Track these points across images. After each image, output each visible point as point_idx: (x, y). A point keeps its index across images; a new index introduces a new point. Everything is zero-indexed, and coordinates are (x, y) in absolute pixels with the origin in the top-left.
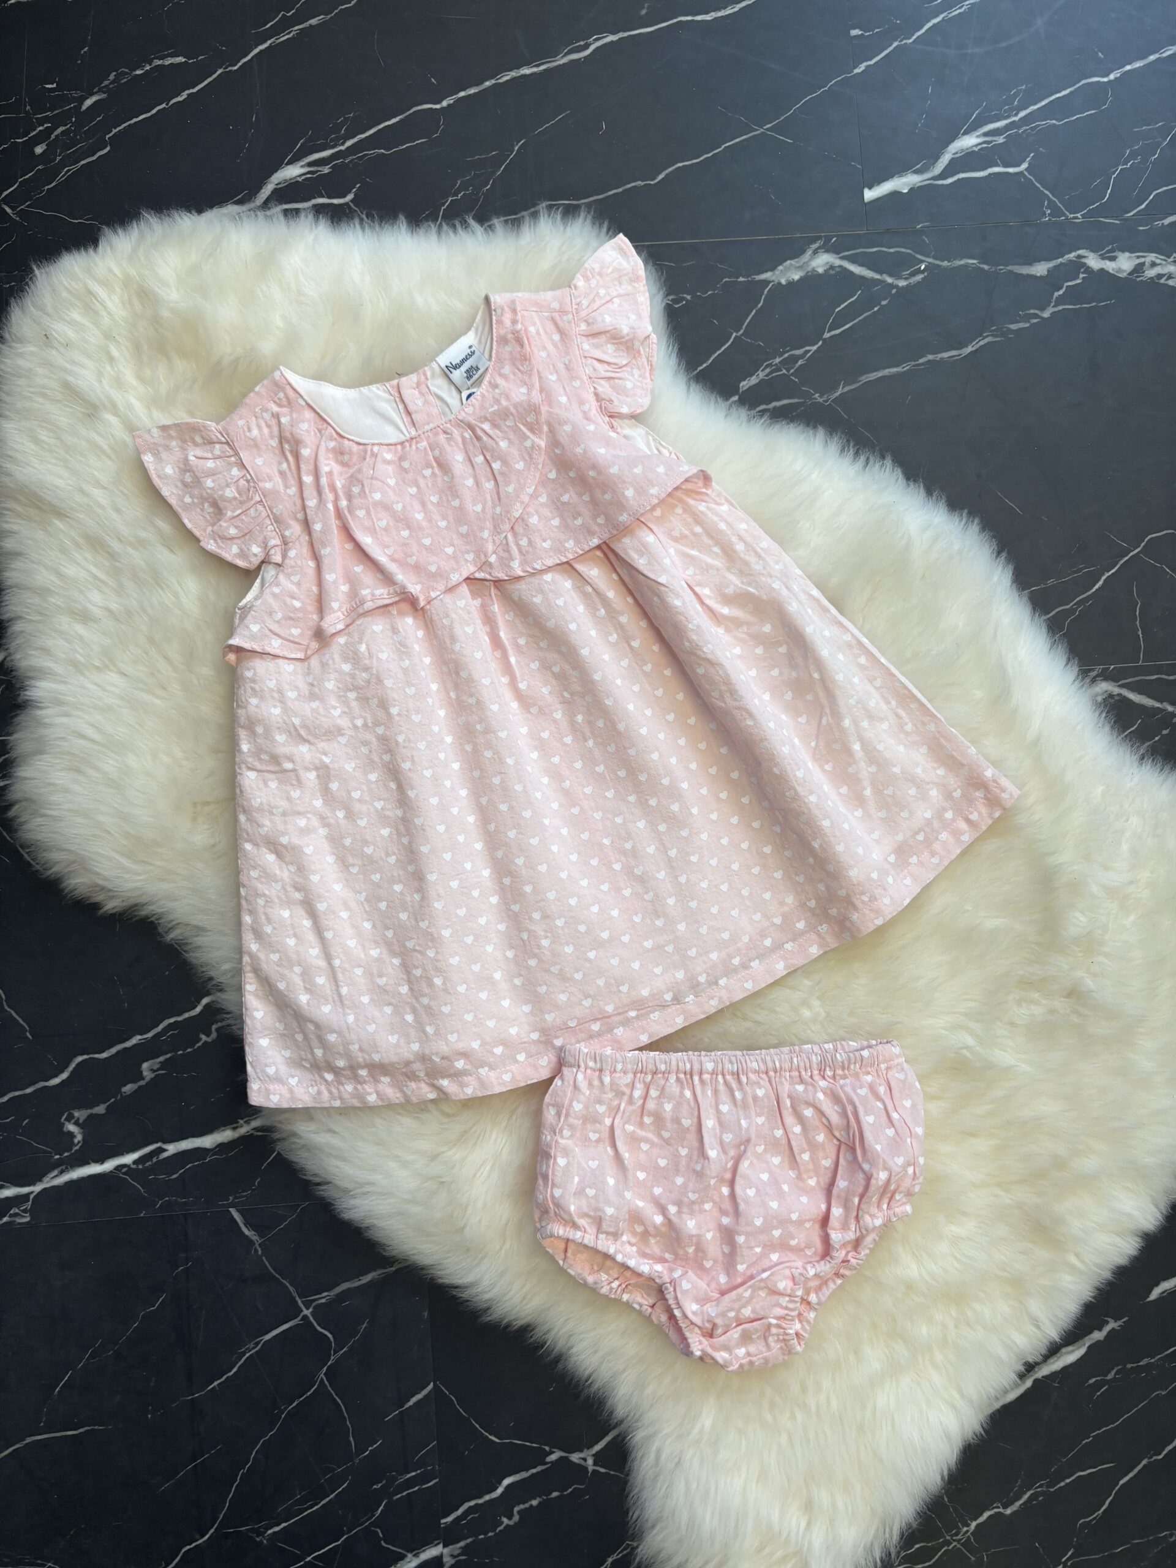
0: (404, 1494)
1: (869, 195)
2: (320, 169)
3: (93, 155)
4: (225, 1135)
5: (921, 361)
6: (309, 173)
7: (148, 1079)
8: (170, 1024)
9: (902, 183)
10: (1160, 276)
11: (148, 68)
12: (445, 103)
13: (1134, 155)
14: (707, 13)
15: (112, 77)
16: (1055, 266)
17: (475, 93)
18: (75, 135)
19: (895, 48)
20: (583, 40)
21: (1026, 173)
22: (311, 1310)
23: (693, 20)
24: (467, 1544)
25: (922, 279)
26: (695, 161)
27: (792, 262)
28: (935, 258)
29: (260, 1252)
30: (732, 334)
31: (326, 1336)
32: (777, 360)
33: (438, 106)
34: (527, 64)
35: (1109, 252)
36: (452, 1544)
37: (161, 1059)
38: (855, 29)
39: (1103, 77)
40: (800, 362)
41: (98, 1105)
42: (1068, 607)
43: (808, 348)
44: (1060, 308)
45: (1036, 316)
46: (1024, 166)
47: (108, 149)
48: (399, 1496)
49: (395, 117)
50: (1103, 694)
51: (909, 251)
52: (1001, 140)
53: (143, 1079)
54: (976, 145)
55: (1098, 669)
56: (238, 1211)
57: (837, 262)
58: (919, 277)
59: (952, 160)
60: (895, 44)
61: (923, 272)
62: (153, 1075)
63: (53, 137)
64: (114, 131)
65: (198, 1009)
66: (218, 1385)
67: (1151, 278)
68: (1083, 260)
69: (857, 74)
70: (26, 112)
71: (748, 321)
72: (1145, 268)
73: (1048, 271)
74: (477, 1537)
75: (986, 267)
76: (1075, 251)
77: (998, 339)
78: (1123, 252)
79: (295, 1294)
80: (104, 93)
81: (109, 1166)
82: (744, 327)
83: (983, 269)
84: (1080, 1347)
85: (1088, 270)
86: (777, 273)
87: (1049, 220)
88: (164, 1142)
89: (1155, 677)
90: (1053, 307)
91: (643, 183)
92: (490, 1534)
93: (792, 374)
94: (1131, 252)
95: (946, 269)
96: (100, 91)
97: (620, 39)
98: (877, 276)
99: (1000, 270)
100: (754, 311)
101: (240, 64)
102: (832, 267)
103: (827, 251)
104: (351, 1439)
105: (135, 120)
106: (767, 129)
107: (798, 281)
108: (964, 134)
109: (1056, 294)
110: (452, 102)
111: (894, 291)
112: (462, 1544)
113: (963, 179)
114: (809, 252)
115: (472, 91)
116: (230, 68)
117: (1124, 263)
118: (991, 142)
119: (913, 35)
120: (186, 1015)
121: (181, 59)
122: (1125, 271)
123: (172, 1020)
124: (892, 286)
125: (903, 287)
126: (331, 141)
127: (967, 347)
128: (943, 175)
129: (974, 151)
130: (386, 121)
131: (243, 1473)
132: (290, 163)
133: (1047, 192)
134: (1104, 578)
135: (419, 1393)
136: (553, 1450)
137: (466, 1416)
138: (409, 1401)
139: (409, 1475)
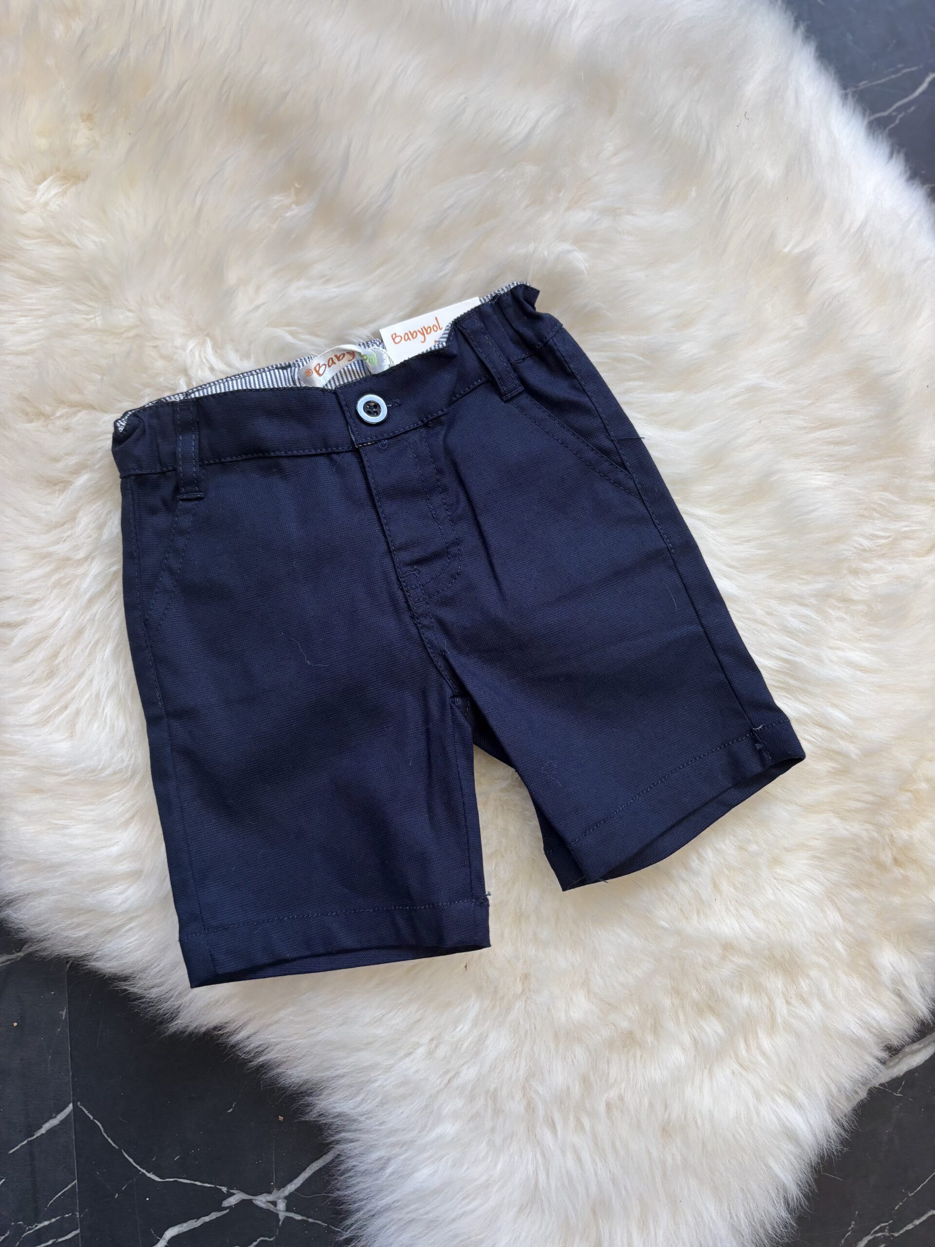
134: (928, 80)
135: (55, 1117)
136: (232, 1191)
137: (117, 1148)
138: (41, 1127)
139: (40, 1226)
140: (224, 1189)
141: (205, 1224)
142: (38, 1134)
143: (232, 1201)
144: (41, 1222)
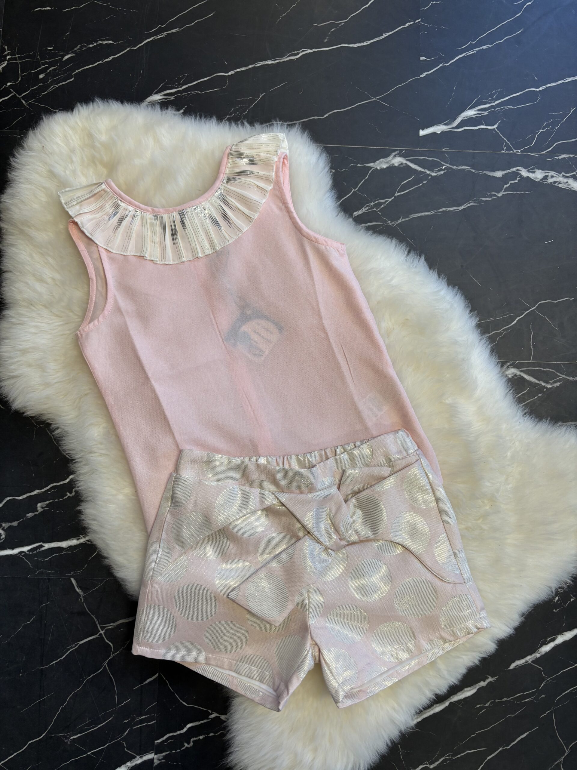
0: (139, 726)
1: (422, 133)
2: (169, 97)
3: (66, 81)
4: (74, 542)
5: (440, 210)
6: (164, 99)
7: (39, 511)
8: (53, 486)
9: (439, 129)
10: (555, 182)
11: (95, 44)
12: (230, 73)
13: (547, 126)
14: (355, 43)
15: (78, 47)
16: (506, 173)
17: (244, 70)
18: (59, 72)
19: (440, 67)
20: (297, 51)
21: (496, 130)
22: (104, 631)
23: (348, 46)
24: (166, 755)
25: (444, 173)
26: (342, 110)
27: (384, 160)
28: (450, 164)
29: (83, 601)
30: (352, 190)
31: (110, 645)
32: (372, 204)
33: (226, 74)
34: (270, 59)
35: (532, 169)
36: (159, 754)
37: (47, 502)
38: (423, 57)
39: (537, 88)
40: (383, 206)
41: (14, 521)
42: (499, 331)
43: (387, 200)
44: (507, 193)
45: (495, 195)
46: (496, 126)
47: (73, 79)
48: (136, 727)
49: (206, 77)
50: (512, 374)
51: (438, 160)
52: (486, 113)
53: (38, 511)
54: (474, 115)
55: (511, 362)
56: (75, 579)
57: (405, 162)
58: (442, 172)
59: (462, 121)
60: (441, 65)
61: (444, 170)
62: (42, 510)
63: (48, 71)
64: (77, 71)
65: (67, 480)
66: (55, 663)
67: (551, 183)
68: (519, 172)
69: (422, 77)
70: (37, 59)
71: (360, 184)
72: (548, 178)
73: (503, 175)
74: (171, 751)
75: (473, 171)
76: (516, 167)
77: (476, 204)
78: (539, 169)
79: (97, 623)
80: (74, 54)
81: (16, 551)
82: (358, 187)
83: (472, 171)
84: (474, 689)
85: (521, 176)
86: (376, 164)
87: (505, 152)
88: (44, 542)
89: (537, 368)
90: (503, 192)
91: (317, 118)
92: (178, 751)
93: (378, 211)
94: (542, 170)
95: (454, 170)
96: (72, 52)
97: (313, 52)
98: (422, 170)
99: (480, 173)
100: (364, 180)
101: (138, 47)
102: (402, 164)
103: (400, 156)
104: (116, 697)
105: (87, 67)
106: (377, 99)
107: (385, 169)
108: (468, 109)
109: (505, 186)
110: (233, 73)
111: (430, 177)
112: (164, 754)
113: (466, 129)
114: (392, 156)
115: (243, 69)
116: (133, 48)
117: (538, 175)
118: (481, 114)
119: (450, 62)
120: (62, 483)
121: (111, 42)
122: (539, 179)
123: (54, 484)
124: (429, 175)
125: (434, 176)
126: (176, 85)
127: (461, 206)
128: (458, 127)
129: (472, 117)
130: (202, 79)
131: (62, 707)
132: (156, 93)
133: (505, 139)
134: (517, 319)
135: (152, 677)
136: (213, 712)
137: (173, 691)
138: (146, 681)
139: (142, 718)
140: (210, 711)
141: (202, 724)
142: (145, 683)
143: (213, 716)
144: (142, 716)
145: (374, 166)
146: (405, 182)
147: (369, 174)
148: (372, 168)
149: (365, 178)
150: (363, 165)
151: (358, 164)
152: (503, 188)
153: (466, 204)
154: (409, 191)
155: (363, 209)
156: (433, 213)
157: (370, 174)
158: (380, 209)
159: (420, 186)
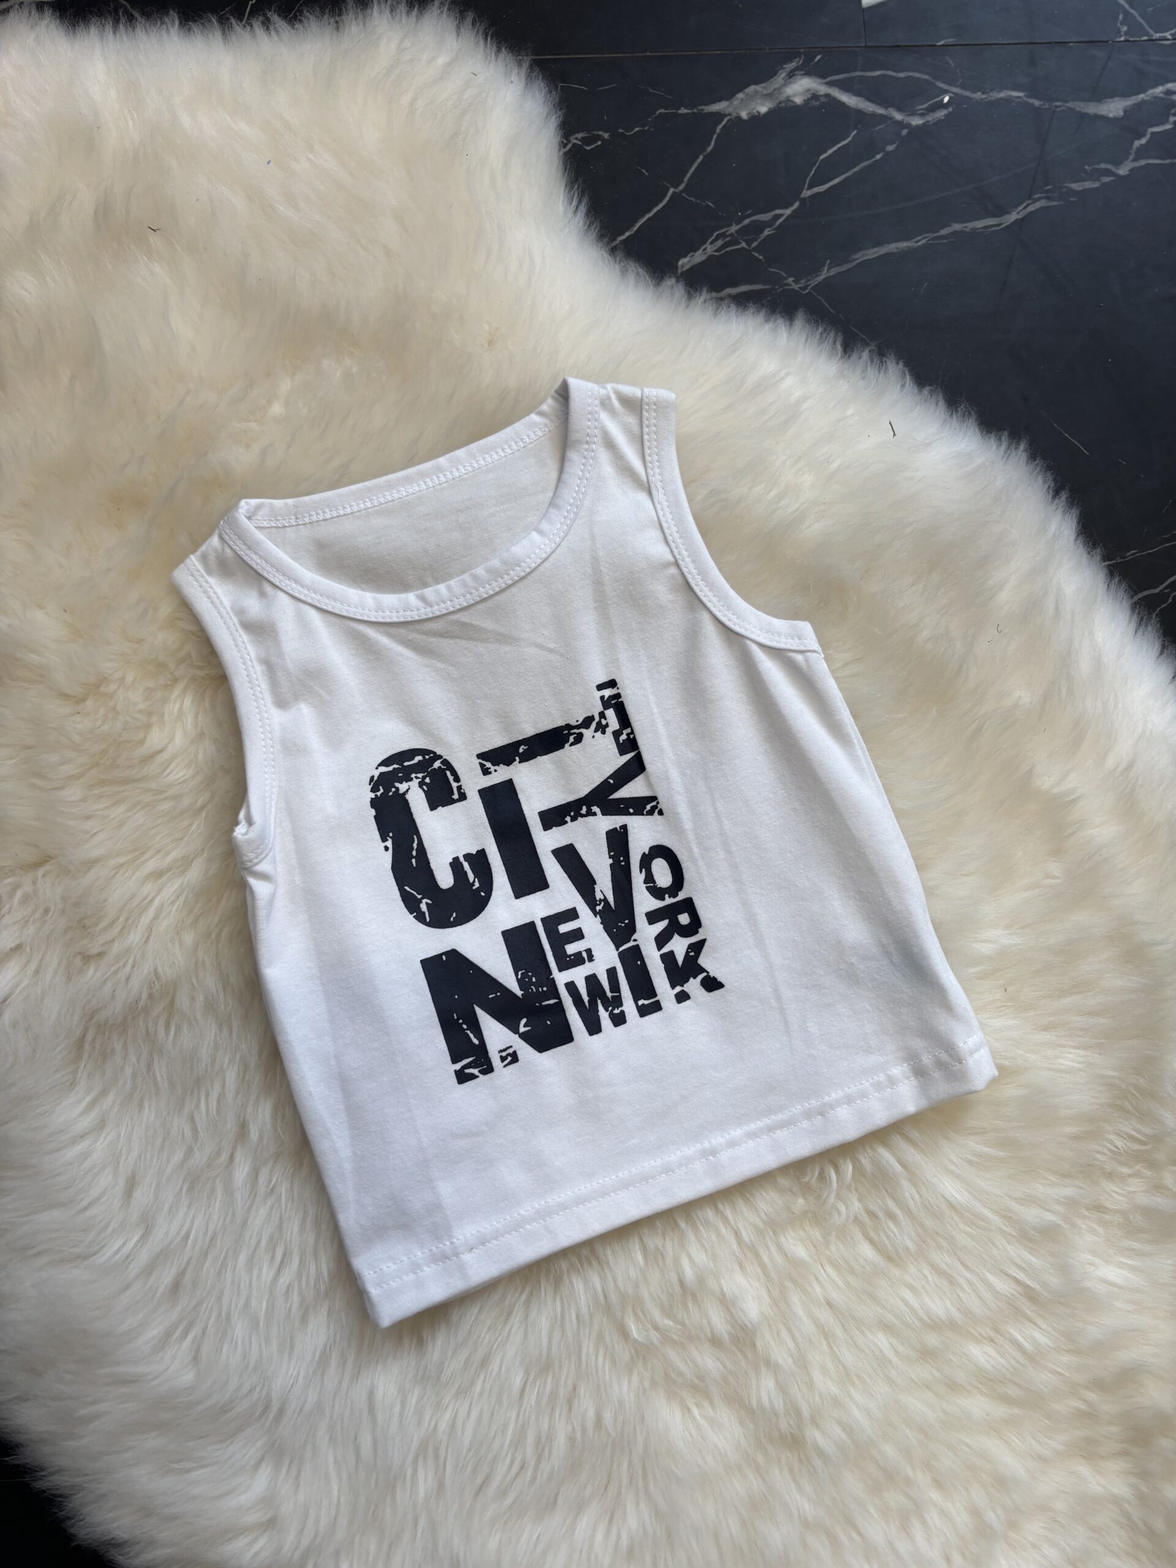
5: (943, 232)
16: (1134, 105)
25: (946, 116)
27: (758, 88)
28: (963, 87)
30: (668, 189)
32: (734, 228)
40: (767, 232)
42: (1156, 591)
43: (778, 212)
44: (1143, 162)
45: (1108, 172)
51: (926, 77)
57: (823, 89)
58: (941, 114)
61: (946, 106)
71: (692, 170)
73: (1125, 111)
75: (1037, 103)
76: (1162, 84)
77: (1055, 203)
82: (686, 180)
83: (1032, 105)
86: (735, 103)
87: (1126, 39)
90: (1134, 160)
93: (755, 249)
95: (979, 103)
98: (880, 111)
99: (1057, 107)
100: (701, 157)
102: (815, 96)
103: (808, 74)
107: (765, 115)
109: (1137, 143)
111: (905, 132)
114: (782, 75)
124: (901, 125)
125: (917, 126)
127: (1009, 213)
145: (730, 110)
146: (830, 152)
147: (715, 136)
148: (726, 116)
149: (705, 150)
150: (695, 111)
151: (679, 109)
152: (1131, 149)
153: (1025, 205)
154: (846, 179)
155: (707, 245)
156: (924, 241)
157: (719, 135)
158: (760, 243)
159: (876, 161)
